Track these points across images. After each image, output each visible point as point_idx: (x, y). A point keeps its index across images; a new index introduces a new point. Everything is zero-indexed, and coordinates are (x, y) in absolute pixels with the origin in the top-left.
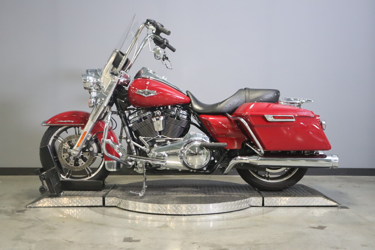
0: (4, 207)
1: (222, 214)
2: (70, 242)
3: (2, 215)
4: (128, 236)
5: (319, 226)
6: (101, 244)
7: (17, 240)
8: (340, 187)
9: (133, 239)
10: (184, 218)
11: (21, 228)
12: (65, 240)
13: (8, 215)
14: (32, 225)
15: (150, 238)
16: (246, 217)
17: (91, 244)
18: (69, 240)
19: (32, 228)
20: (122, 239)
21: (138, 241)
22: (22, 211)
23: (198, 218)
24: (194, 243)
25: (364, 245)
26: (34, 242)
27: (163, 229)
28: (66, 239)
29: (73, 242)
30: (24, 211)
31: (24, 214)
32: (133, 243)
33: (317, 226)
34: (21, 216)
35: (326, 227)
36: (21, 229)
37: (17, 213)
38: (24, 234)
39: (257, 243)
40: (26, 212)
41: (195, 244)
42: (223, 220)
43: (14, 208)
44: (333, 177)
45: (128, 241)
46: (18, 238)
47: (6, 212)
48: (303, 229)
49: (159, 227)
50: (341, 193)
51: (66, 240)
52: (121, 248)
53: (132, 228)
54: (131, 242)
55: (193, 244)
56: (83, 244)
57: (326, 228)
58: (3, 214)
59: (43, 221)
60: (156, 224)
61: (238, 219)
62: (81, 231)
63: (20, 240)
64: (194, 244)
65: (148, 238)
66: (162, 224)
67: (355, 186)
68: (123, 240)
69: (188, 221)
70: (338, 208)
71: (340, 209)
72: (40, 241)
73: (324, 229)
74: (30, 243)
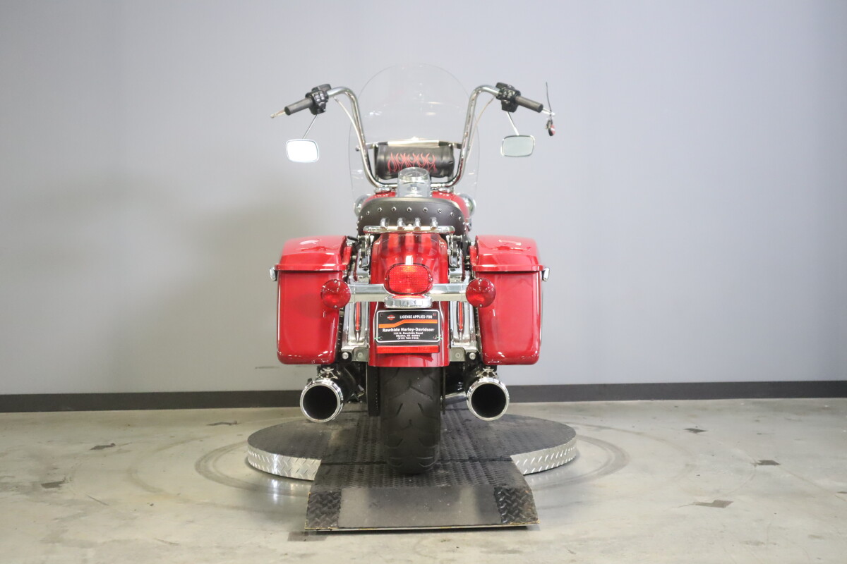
0: (13, 477)
2: (171, 543)
3: (12, 493)
5: (715, 501)
6: (239, 547)
7: (53, 542)
8: (758, 421)
11: (57, 519)
12: (159, 540)
13: (23, 494)
14: (81, 512)
17: (218, 547)
18: (169, 540)
19: (83, 518)
20: (286, 535)
22: (56, 485)
24: (445, 541)
26: (91, 545)
28: (161, 539)
29: (177, 544)
30: (60, 485)
31: (60, 491)
32: (310, 542)
33: (711, 502)
34: (54, 494)
35: (731, 502)
36: (57, 521)
37: (44, 489)
38: (67, 530)
40: (64, 486)
43: (35, 478)
44: (741, 402)
45: (300, 540)
46: (54, 539)
47: (19, 488)
48: (680, 507)
50: (760, 434)
51: (163, 541)
52: (286, 554)
54: (305, 540)
56: (199, 547)
57: (731, 505)
58: (12, 490)
59: (105, 504)
62: (192, 522)
63: (59, 542)
67: (789, 419)
68: (287, 538)
70: (755, 465)
71: (759, 467)
72: (104, 543)
73: (728, 507)
74: (83, 547)
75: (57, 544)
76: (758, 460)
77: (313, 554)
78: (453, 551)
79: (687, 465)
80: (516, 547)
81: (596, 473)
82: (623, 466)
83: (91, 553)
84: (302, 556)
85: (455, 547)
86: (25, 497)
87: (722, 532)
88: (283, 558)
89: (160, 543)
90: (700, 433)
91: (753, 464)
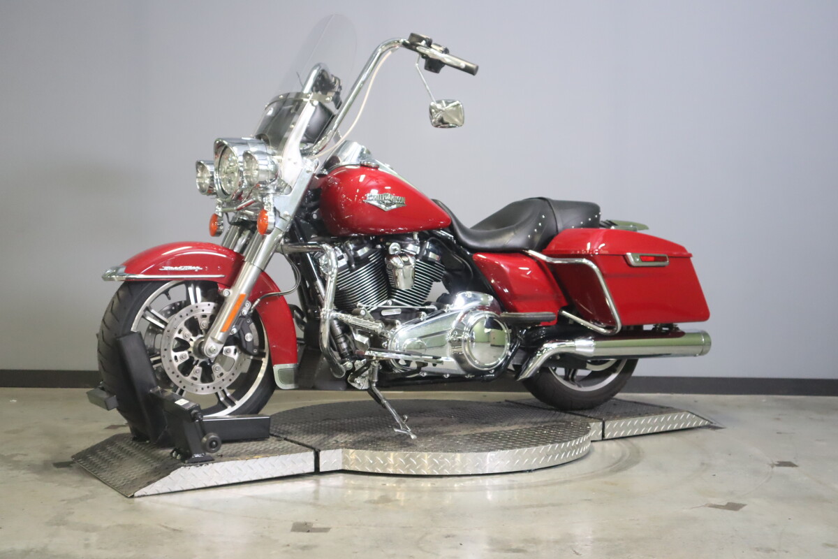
0: (25, 455)
1: (511, 475)
2: (174, 530)
3: (23, 471)
4: (302, 520)
5: (728, 503)
6: (242, 536)
7: (58, 525)
8: (778, 419)
9: (314, 526)
10: (426, 484)
11: (64, 500)
12: (163, 526)
13: (34, 473)
14: (87, 493)
15: (351, 525)
16: (565, 482)
17: (221, 536)
18: (172, 526)
19: (89, 501)
20: (290, 526)
21: (325, 530)
22: (66, 464)
23: (456, 484)
24: (449, 536)
25: (827, 545)
26: (95, 529)
27: (380, 506)
28: (165, 525)
29: (181, 531)
30: (71, 465)
31: (71, 471)
32: (314, 534)
33: (724, 503)
34: (64, 474)
35: (744, 505)
36: (65, 502)
37: (56, 469)
38: (73, 513)
41: (450, 538)
42: (511, 488)
43: (47, 457)
44: (763, 399)
45: (303, 531)
46: (59, 522)
47: (30, 466)
48: (692, 508)
49: (370, 502)
50: (780, 433)
51: (166, 527)
52: (288, 545)
53: (309, 504)
54: (308, 531)
55: (446, 537)
56: (203, 535)
57: (744, 508)
58: (24, 469)
60: (366, 495)
61: (544, 485)
62: (197, 508)
63: (63, 525)
64: (448, 538)
65: (347, 525)
66: (377, 495)
67: (811, 419)
68: (291, 528)
69: (435, 490)
70: (773, 466)
71: (776, 469)
72: (108, 528)
73: (741, 510)
74: (87, 531)
75: (62, 527)
76: (776, 461)
77: (316, 546)
78: (457, 548)
79: (703, 464)
80: (521, 545)
81: (609, 469)
82: (637, 462)
83: (94, 538)
84: (304, 548)
85: (459, 543)
86: (37, 476)
87: (732, 537)
88: (285, 549)
89: (163, 529)
90: (719, 430)
91: (770, 465)
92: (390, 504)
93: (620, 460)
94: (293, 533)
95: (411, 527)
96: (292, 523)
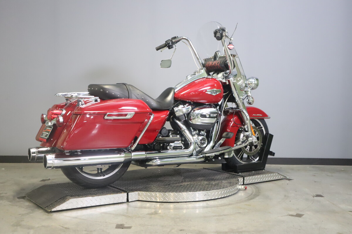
0: (6, 193)
1: (207, 201)
2: (66, 228)
3: (4, 201)
4: (120, 223)
5: (297, 214)
6: (94, 231)
7: (17, 226)
8: (314, 176)
9: (125, 226)
10: (172, 205)
11: (21, 214)
12: (61, 226)
13: (9, 202)
14: (30, 211)
15: (140, 225)
16: (229, 204)
17: (85, 231)
18: (65, 226)
19: (31, 214)
20: (115, 226)
21: (129, 228)
22: (23, 198)
23: (184, 205)
24: (182, 230)
26: (32, 228)
27: (153, 216)
28: (62, 226)
29: (69, 229)
31: (24, 201)
32: (125, 230)
33: (295, 214)
34: (21, 202)
35: (303, 215)
36: (21, 215)
37: (18, 200)
38: (24, 220)
39: (240, 230)
42: (207, 207)
43: (15, 194)
44: (308, 166)
45: (120, 228)
46: (18, 225)
47: (7, 199)
48: (282, 216)
49: (149, 214)
50: (316, 182)
51: (63, 227)
53: (124, 215)
54: (123, 228)
55: (180, 231)
56: (78, 230)
57: (304, 216)
58: (5, 200)
60: (147, 211)
61: (221, 206)
62: (76, 218)
63: (19, 226)
65: (139, 225)
66: (152, 211)
67: (328, 175)
68: (115, 227)
69: (175, 209)
70: (314, 197)
71: (315, 198)
72: (38, 227)
73: (302, 217)
74: (29, 229)
75: (18, 227)
76: (315, 194)
79: (285, 196)
81: (247, 199)
82: (258, 195)
83: (32, 231)
85: (186, 233)
87: (299, 230)
89: (61, 228)
90: (291, 181)
91: (313, 196)
92: (157, 215)
93: (252, 194)
94: (116, 229)
95: (166, 226)
96: (116, 224)
